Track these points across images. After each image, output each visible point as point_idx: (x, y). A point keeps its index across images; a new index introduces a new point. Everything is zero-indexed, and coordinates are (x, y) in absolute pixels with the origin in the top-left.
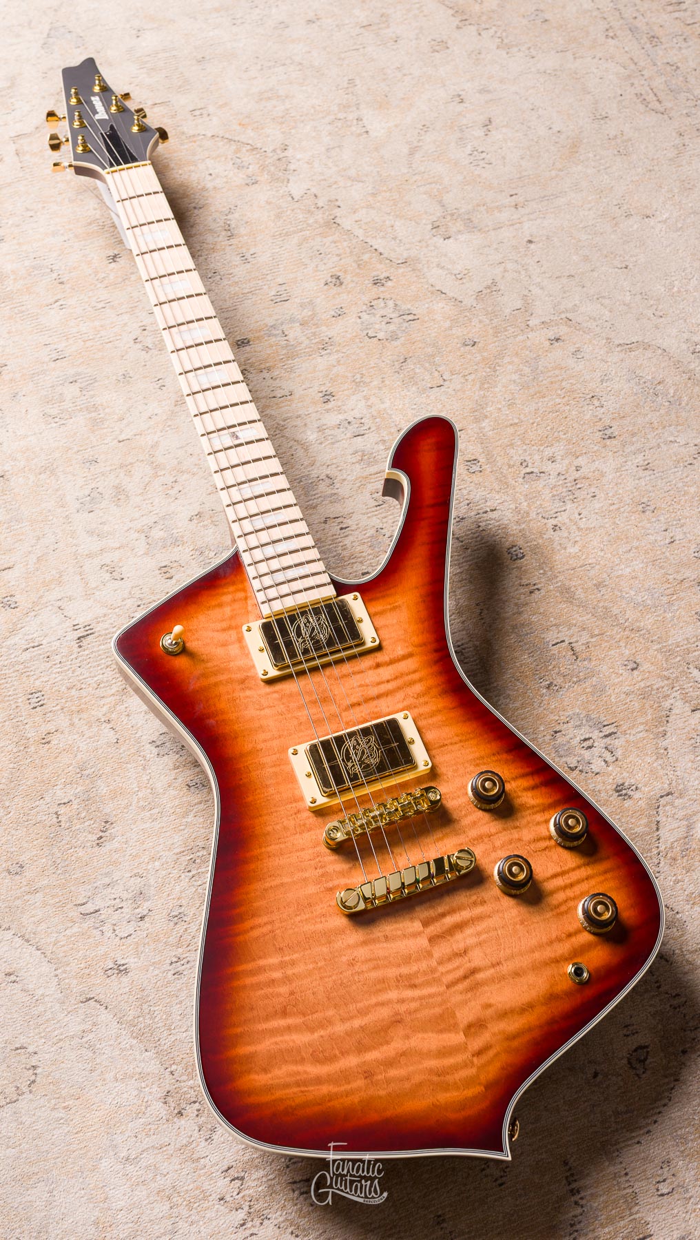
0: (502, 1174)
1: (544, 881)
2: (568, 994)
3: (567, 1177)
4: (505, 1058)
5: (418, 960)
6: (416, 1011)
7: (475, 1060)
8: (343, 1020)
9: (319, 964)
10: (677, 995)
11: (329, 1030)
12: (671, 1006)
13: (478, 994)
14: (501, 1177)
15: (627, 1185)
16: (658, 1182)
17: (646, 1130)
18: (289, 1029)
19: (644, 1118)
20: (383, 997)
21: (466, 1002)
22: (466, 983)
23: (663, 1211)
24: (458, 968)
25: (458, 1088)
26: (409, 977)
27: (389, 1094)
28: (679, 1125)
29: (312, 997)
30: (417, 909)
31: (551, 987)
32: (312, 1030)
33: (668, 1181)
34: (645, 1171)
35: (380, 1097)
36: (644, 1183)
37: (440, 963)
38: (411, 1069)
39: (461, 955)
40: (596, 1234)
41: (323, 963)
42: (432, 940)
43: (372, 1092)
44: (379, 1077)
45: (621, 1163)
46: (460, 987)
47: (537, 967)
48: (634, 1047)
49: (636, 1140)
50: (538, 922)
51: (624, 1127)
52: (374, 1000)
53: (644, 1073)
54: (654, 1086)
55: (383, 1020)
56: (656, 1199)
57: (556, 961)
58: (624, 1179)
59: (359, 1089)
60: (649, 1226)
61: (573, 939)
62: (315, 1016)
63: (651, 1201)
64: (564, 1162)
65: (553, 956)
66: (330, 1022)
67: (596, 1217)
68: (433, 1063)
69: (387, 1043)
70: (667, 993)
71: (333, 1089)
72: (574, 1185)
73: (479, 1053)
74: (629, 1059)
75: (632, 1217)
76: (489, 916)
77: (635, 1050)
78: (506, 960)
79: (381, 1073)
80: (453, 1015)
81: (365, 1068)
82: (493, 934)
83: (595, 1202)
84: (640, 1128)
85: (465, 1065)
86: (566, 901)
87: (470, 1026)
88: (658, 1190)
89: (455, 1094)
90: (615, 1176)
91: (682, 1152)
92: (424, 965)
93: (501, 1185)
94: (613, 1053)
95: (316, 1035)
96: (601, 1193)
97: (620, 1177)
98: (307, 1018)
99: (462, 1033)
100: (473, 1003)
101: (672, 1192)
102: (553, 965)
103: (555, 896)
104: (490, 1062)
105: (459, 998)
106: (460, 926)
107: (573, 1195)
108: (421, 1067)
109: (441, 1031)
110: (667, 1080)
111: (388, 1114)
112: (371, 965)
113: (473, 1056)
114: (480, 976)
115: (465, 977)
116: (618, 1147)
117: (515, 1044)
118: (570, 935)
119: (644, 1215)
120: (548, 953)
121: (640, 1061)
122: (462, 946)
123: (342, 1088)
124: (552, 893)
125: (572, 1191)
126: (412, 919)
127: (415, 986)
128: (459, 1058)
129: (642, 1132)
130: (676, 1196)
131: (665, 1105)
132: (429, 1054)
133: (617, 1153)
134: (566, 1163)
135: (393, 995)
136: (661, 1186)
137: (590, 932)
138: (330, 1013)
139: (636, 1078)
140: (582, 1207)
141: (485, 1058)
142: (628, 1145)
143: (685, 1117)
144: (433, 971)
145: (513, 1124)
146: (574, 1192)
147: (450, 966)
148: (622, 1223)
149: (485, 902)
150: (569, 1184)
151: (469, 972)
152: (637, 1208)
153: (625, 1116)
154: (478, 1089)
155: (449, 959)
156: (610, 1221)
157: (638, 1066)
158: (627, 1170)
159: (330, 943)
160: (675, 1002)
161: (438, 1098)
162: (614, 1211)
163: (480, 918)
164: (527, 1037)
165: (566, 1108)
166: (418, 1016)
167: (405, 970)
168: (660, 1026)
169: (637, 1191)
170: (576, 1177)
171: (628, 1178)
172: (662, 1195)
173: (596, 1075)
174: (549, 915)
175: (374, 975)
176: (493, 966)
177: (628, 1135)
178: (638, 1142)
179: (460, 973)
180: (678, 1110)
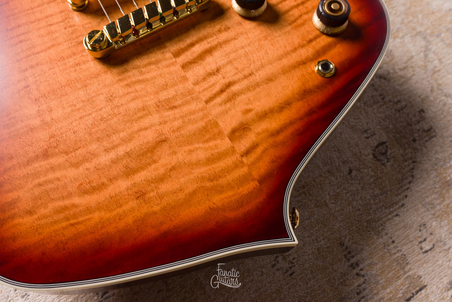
0: (291, 265)
1: (278, 3)
2: (319, 87)
3: (345, 256)
4: (273, 153)
5: (173, 85)
6: (179, 129)
7: (245, 160)
8: (107, 150)
9: (78, 106)
10: (399, 101)
11: (95, 162)
12: (396, 110)
13: (236, 103)
14: (291, 268)
15: (396, 251)
16: (421, 242)
17: (400, 204)
18: (53, 169)
19: (396, 195)
20: (146, 122)
21: (226, 112)
22: (224, 96)
23: (430, 265)
24: (213, 85)
25: (232, 188)
26: (168, 101)
27: (164, 209)
28: (425, 195)
29: (73, 136)
30: (168, 44)
31: (303, 84)
32: (76, 165)
33: (428, 240)
34: (408, 236)
35: (155, 213)
36: (409, 245)
37: (196, 83)
38: (182, 180)
39: (214, 74)
40: (381, 296)
41: (81, 104)
42: (185, 66)
43: (145, 210)
44: (152, 194)
45: (387, 234)
46: (219, 100)
47: (286, 71)
48: (376, 145)
49: (395, 213)
50: (280, 36)
51: (383, 206)
52: (136, 127)
53: (388, 162)
54: (398, 170)
55: (148, 143)
56: (422, 256)
57: (303, 63)
58: (392, 246)
59: (132, 210)
60: (422, 279)
61: (314, 43)
62: (78, 152)
63: (418, 258)
64: (340, 244)
65: (299, 59)
66: (95, 155)
67: (377, 283)
68: (203, 170)
69: (155, 162)
70: (390, 101)
71: (106, 215)
72: (353, 261)
73: (247, 153)
74: (373, 154)
75: (406, 276)
76: (235, 39)
77: (377, 147)
78: (257, 71)
79: (153, 191)
80: (216, 124)
81: (135, 190)
82: (241, 52)
83: (372, 271)
84: (396, 203)
85: (236, 166)
86: (301, 16)
87: (234, 132)
88: (421, 249)
89: (230, 193)
90: (385, 245)
91: (434, 214)
92: (180, 88)
93: (291, 275)
94: (360, 152)
95: (81, 169)
96: (376, 261)
97: (388, 245)
98: (70, 155)
99: (227, 139)
100: (233, 111)
101: (433, 247)
102: (301, 67)
103: (290, 13)
104: (259, 159)
105: (218, 110)
106: (209, 51)
107: (354, 268)
108: (192, 176)
109: (207, 141)
110: (406, 163)
111: (165, 227)
112: (129, 97)
113: (242, 156)
114: (235, 88)
115: (222, 91)
116: (381, 222)
117: (280, 138)
118: (310, 41)
119: (415, 271)
120: (295, 58)
121: (383, 154)
122: (214, 67)
123: (115, 213)
124: (287, 11)
125: (352, 265)
126: (163, 53)
127: (175, 107)
128: (229, 161)
129: (397, 206)
130: (438, 250)
131: (410, 183)
132: (198, 164)
133: (382, 227)
134: (342, 244)
135: (155, 118)
136: (423, 245)
137: (328, 35)
138: (93, 147)
139: (383, 167)
140: (363, 276)
141: (253, 157)
142: (389, 219)
143: (429, 188)
144: (190, 92)
145: (292, 213)
146: (353, 266)
147: (205, 85)
148: (399, 282)
149: (229, 28)
150: (349, 260)
151: (225, 86)
152: (409, 266)
153: (381, 197)
154: (251, 186)
155: (204, 79)
156: (389, 282)
157: (382, 158)
158: (394, 239)
159: (86, 86)
160: (399, 106)
161: (215, 201)
162: (390, 274)
163: (227, 42)
164: (290, 130)
165: (333, 201)
166: (182, 132)
167: (163, 96)
168: (391, 126)
169: (405, 253)
170: (352, 254)
171: (395, 244)
172: (426, 252)
173: (350, 172)
174: (289, 28)
175: (133, 105)
176: (246, 77)
177: (387, 211)
178: (397, 215)
179: (217, 88)
180: (422, 184)
